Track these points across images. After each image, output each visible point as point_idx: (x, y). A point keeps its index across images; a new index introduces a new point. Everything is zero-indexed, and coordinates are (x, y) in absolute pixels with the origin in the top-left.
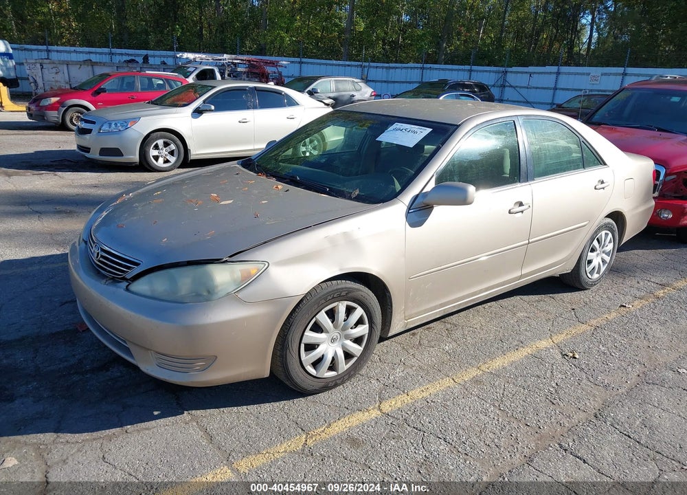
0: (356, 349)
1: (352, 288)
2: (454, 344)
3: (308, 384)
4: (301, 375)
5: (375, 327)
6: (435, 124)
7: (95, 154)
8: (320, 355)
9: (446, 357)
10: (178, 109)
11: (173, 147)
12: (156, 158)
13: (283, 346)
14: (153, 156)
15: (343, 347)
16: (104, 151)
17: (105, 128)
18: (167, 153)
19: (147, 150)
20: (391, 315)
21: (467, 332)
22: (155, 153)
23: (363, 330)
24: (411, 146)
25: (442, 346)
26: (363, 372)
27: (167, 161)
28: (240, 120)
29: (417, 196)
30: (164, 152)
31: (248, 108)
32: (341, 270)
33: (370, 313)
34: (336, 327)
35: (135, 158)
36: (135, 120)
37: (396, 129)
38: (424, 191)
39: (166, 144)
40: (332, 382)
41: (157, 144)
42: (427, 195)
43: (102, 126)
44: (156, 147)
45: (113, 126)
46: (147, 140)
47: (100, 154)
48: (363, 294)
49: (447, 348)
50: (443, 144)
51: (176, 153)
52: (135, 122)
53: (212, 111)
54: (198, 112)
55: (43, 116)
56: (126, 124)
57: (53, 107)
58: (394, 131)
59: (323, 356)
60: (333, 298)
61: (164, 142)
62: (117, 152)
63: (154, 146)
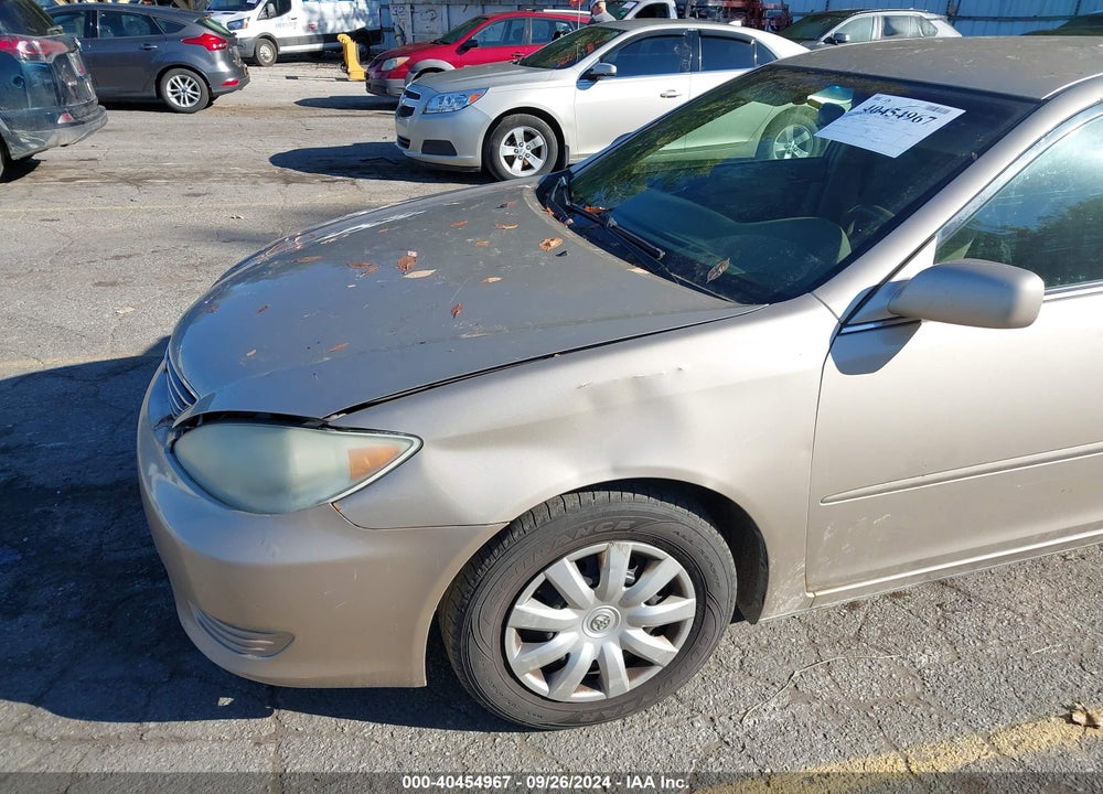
0: (662, 649)
1: (651, 514)
2: (947, 651)
3: (523, 709)
4: (506, 692)
5: (713, 606)
6: (977, 98)
7: (414, 151)
8: (561, 655)
9: (913, 688)
10: (555, 71)
11: (539, 141)
12: (510, 160)
13: (460, 628)
14: (505, 157)
15: (624, 642)
16: (431, 146)
17: (434, 105)
18: (529, 152)
19: (497, 145)
20: (766, 581)
21: (991, 623)
22: (509, 151)
23: (681, 608)
24: (894, 153)
25: (915, 652)
26: (686, 691)
27: (527, 167)
28: (664, 92)
29: (873, 291)
30: (525, 149)
31: (682, 70)
32: (615, 470)
33: (701, 573)
34: (601, 597)
35: (475, 159)
36: (479, 92)
37: (872, 110)
38: (896, 278)
39: (529, 136)
40: (591, 712)
41: (512, 135)
42: (901, 291)
43: (430, 100)
44: (512, 141)
45: (445, 102)
46: (496, 127)
47: (424, 152)
48: (680, 528)
49: (924, 659)
50: (981, 153)
51: (544, 153)
52: (479, 96)
53: (611, 75)
54: (589, 78)
55: (385, 88)
56: (466, 98)
57: (399, 73)
58: (866, 115)
59: (568, 655)
60: (594, 532)
61: (525, 133)
62: (447, 148)
63: (508, 139)
